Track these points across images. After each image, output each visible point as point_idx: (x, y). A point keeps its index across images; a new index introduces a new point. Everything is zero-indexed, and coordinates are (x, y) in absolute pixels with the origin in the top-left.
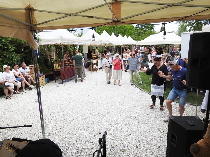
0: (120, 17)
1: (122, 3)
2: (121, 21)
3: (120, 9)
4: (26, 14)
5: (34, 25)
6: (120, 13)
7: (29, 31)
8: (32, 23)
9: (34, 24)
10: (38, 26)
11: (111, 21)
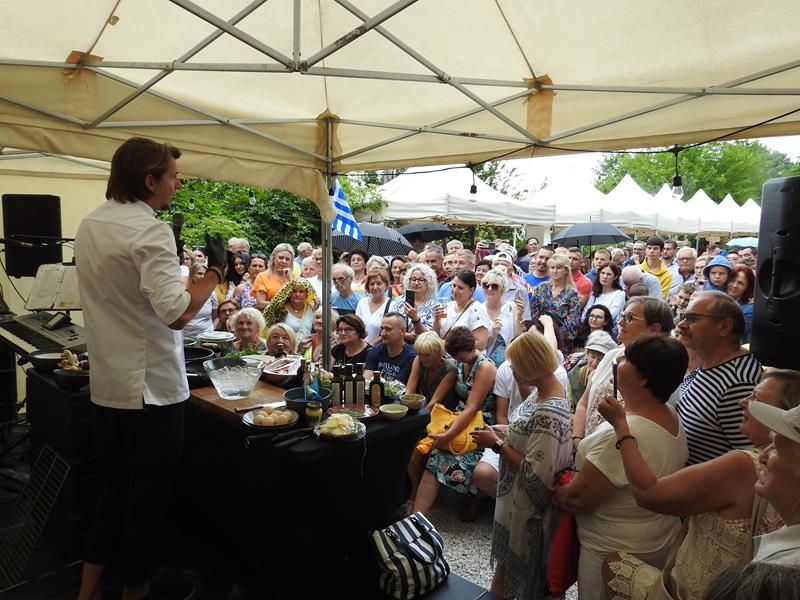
0: (548, 132)
1: (555, 94)
2: (552, 143)
3: (549, 110)
4: (318, 130)
5: (334, 160)
6: (548, 121)
7: (320, 174)
8: (330, 153)
9: (335, 156)
10: (343, 162)
11: (524, 146)
